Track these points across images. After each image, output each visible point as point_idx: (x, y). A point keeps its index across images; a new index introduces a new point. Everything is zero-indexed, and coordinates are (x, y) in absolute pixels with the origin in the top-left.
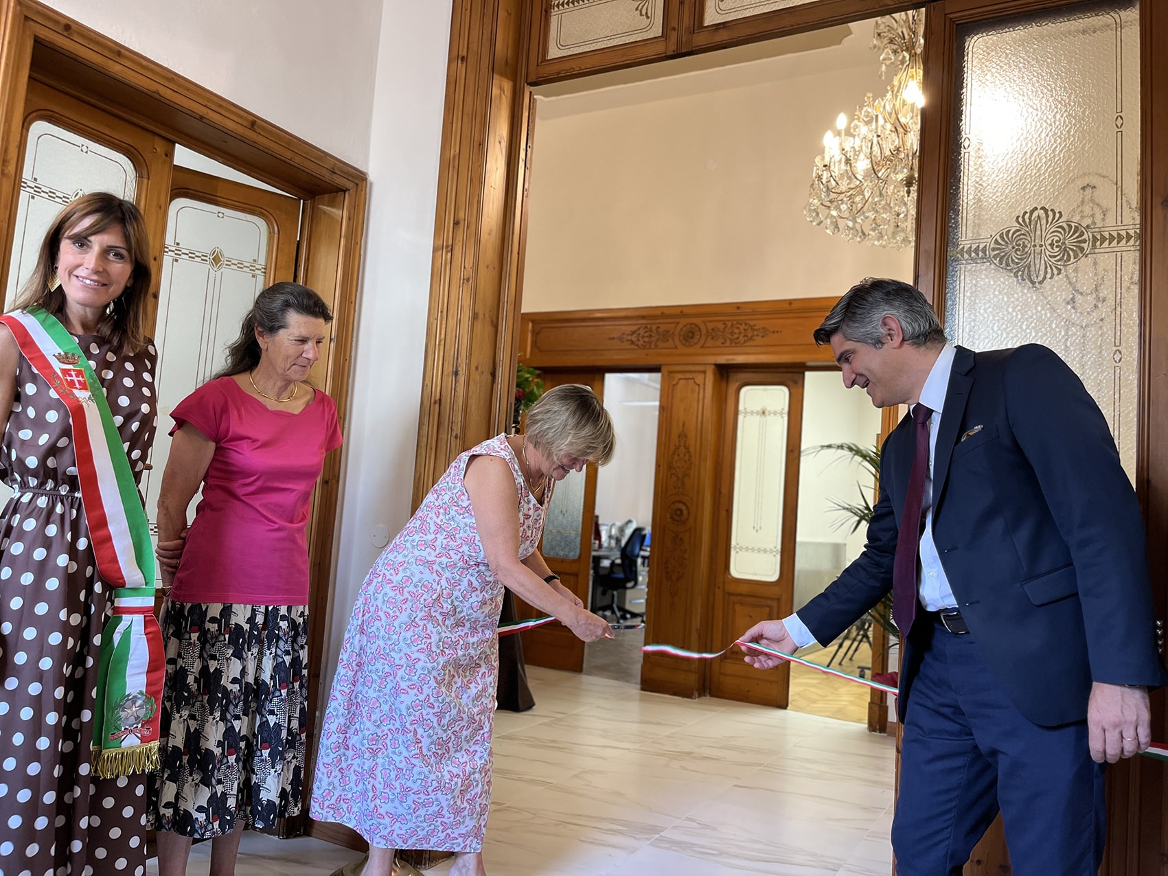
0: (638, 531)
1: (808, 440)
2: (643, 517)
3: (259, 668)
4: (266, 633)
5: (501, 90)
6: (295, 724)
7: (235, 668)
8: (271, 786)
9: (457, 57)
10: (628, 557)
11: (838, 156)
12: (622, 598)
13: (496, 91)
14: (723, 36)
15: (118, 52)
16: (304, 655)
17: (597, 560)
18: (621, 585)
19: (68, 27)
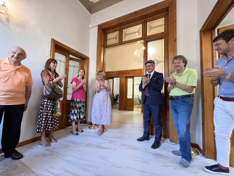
0: (118, 94)
1: (135, 84)
2: (118, 93)
3: (80, 105)
4: (80, 102)
5: (102, 48)
6: (84, 111)
7: (78, 105)
8: (82, 117)
9: (98, 45)
10: (117, 97)
11: (136, 54)
12: (116, 101)
13: (102, 49)
14: (124, 43)
15: (64, 45)
16: (84, 104)
17: (114, 98)
18: (116, 100)
19: (59, 43)
